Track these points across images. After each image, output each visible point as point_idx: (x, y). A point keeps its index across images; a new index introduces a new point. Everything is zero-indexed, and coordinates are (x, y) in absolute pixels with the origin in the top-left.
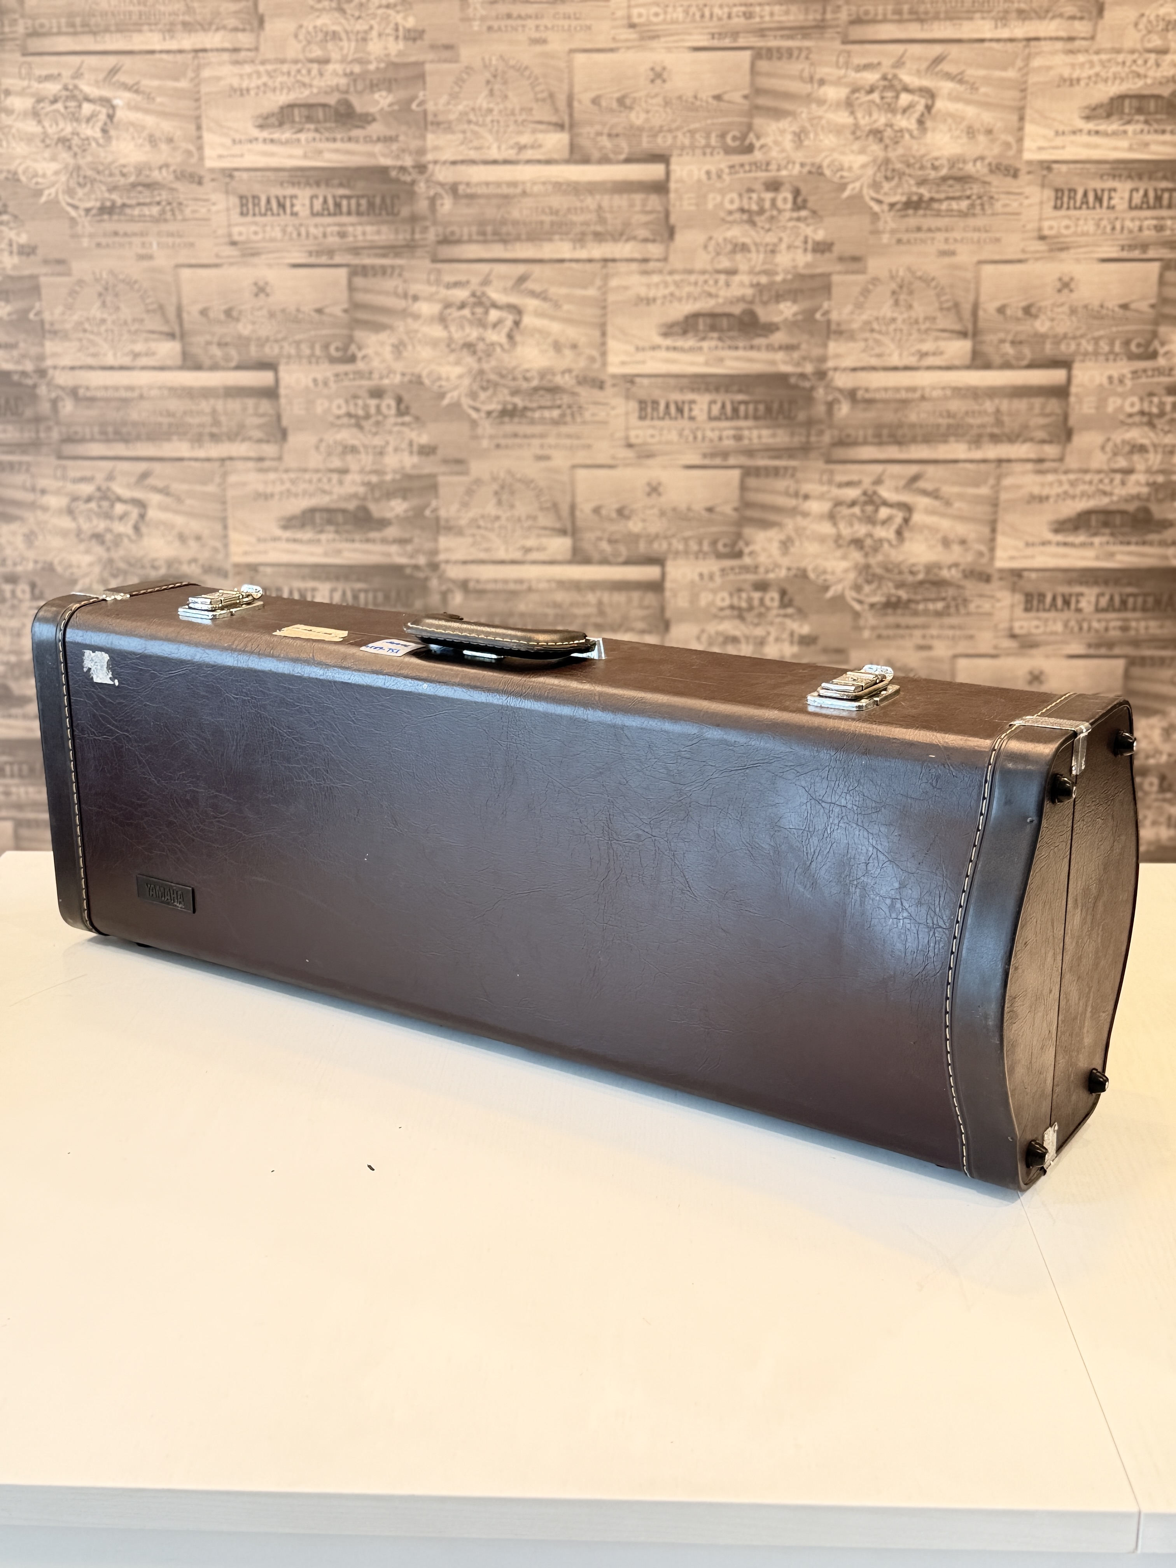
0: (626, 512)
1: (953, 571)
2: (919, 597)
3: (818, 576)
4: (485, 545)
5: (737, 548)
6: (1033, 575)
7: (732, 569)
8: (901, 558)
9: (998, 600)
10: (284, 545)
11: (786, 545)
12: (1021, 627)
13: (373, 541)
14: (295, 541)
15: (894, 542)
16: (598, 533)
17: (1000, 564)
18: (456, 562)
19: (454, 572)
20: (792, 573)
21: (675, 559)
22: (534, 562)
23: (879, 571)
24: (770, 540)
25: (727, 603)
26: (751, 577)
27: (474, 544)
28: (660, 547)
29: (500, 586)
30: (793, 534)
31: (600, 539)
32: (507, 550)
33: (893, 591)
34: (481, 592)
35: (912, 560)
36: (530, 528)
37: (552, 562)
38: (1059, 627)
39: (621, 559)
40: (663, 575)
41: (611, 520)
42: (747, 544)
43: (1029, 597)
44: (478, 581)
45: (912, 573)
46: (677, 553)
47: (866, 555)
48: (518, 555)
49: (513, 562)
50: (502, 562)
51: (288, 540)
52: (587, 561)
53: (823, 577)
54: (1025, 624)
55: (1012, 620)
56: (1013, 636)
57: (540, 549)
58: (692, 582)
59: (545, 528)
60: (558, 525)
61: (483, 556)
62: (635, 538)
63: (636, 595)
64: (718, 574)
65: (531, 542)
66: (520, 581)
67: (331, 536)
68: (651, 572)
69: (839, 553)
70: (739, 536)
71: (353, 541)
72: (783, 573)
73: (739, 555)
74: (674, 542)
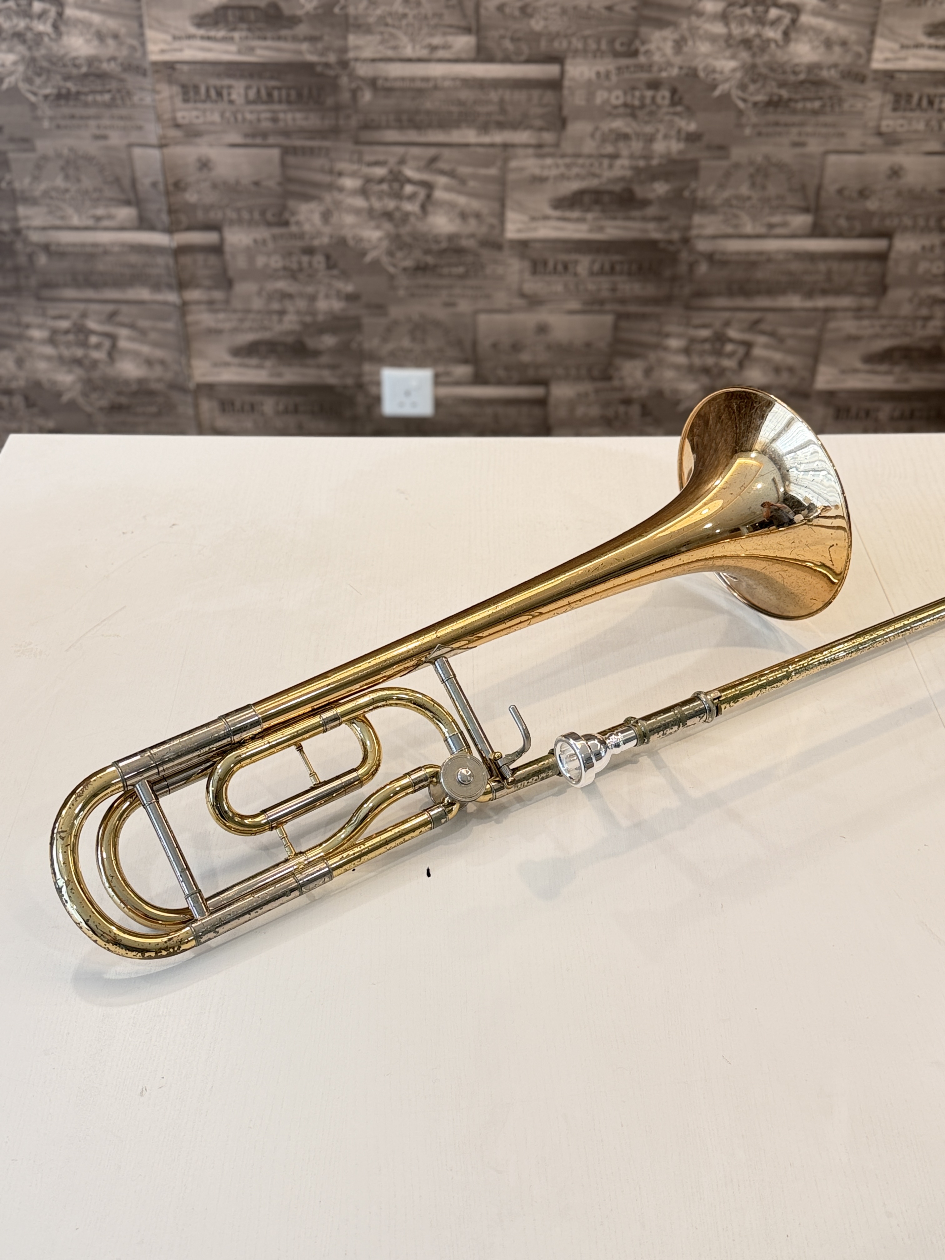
0: (529, 10)
1: (833, 72)
2: (798, 96)
3: (707, 75)
4: (392, 43)
5: (633, 47)
6: (904, 77)
7: (628, 67)
8: (785, 58)
9: (870, 100)
10: (199, 43)
11: (679, 45)
12: (888, 126)
13: (285, 39)
14: (209, 38)
15: (781, 43)
16: (502, 32)
17: (876, 65)
18: (365, 60)
19: (363, 70)
20: (684, 71)
21: (574, 57)
22: (440, 60)
23: (764, 70)
24: (665, 39)
25: (621, 101)
26: (645, 76)
27: (382, 42)
28: (560, 45)
29: (407, 84)
30: (687, 34)
31: (502, 37)
32: (414, 47)
33: (776, 90)
34: (389, 90)
35: (797, 61)
36: (436, 26)
37: (457, 60)
38: (921, 126)
39: (523, 58)
40: (563, 73)
41: (514, 18)
42: (643, 43)
43: (898, 97)
44: (386, 79)
45: (795, 73)
46: (576, 52)
47: (754, 55)
48: (424, 53)
49: (420, 60)
50: (409, 60)
51: (203, 38)
52: (490, 59)
53: (712, 76)
54: (891, 122)
55: (881, 118)
56: (880, 134)
57: (446, 47)
58: (589, 82)
59: (451, 26)
60: (463, 23)
61: (390, 53)
62: (536, 36)
63: (536, 94)
64: (614, 72)
65: (437, 40)
66: (426, 79)
67: (244, 34)
68: (552, 70)
69: (728, 53)
70: (636, 35)
71: (265, 38)
72: (675, 72)
73: (635, 54)
74: (574, 40)
